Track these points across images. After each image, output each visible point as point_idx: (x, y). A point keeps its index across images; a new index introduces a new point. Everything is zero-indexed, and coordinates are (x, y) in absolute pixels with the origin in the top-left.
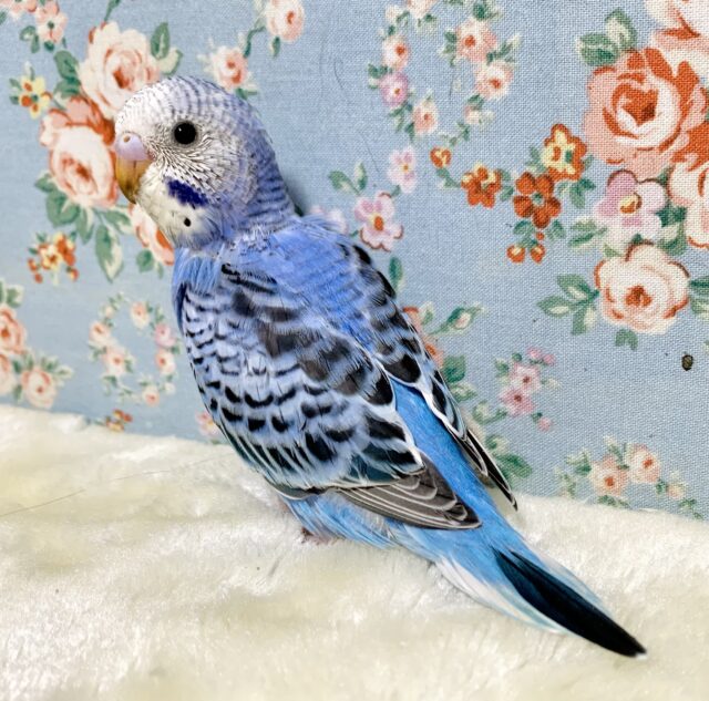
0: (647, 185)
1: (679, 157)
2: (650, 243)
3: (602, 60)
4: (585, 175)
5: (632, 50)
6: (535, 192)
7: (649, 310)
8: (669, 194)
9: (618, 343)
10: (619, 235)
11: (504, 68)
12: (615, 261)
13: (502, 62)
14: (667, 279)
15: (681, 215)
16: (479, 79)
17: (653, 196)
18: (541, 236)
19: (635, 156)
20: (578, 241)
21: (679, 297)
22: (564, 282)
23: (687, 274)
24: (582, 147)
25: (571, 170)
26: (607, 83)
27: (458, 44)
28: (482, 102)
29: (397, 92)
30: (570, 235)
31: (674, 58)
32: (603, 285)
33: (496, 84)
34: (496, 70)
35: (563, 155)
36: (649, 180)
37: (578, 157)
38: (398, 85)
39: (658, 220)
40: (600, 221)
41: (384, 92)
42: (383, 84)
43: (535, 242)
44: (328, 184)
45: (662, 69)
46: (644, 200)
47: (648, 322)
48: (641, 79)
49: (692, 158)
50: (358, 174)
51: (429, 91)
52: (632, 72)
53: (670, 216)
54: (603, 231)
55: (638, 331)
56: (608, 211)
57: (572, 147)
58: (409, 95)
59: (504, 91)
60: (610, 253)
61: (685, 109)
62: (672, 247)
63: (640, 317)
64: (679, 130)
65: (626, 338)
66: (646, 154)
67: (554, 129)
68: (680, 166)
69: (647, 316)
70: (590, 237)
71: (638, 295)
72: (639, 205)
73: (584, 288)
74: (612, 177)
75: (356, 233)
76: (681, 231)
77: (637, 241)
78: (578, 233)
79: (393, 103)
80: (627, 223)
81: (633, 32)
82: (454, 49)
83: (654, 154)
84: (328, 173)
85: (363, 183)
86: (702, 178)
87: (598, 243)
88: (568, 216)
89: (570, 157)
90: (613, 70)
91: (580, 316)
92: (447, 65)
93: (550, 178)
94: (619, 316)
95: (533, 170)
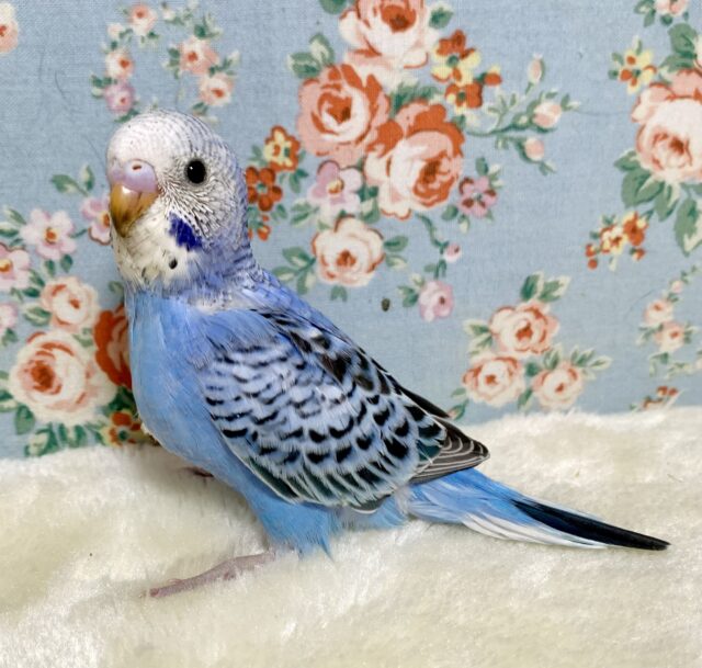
0: (347, 172)
1: (370, 148)
2: (352, 216)
3: (308, 73)
4: (301, 166)
5: (331, 65)
6: (259, 182)
7: (355, 268)
8: (364, 177)
9: (333, 297)
10: (328, 212)
11: (226, 80)
12: (326, 233)
13: (224, 75)
14: (367, 243)
15: (374, 192)
16: (203, 89)
17: (353, 180)
18: (266, 218)
19: (337, 149)
20: (297, 220)
21: (377, 255)
22: (288, 254)
23: (381, 237)
24: (296, 144)
25: (289, 163)
26: (313, 92)
27: (181, 59)
28: (206, 109)
29: (123, 100)
30: (291, 215)
31: (363, 71)
32: (319, 252)
33: (219, 93)
34: (218, 82)
35: (282, 152)
36: (349, 167)
37: (294, 152)
38: (125, 94)
39: (357, 198)
40: (313, 202)
41: (109, 100)
42: (108, 93)
43: (261, 224)
44: (52, 189)
45: (354, 80)
46: (347, 183)
47: (355, 278)
48: (338, 88)
49: (380, 148)
50: (84, 176)
51: (155, 99)
52: (332, 83)
53: (367, 194)
54: (317, 210)
55: (347, 286)
56: (319, 193)
57: (289, 144)
58: (135, 103)
59: (227, 99)
60: (323, 226)
61: (373, 111)
62: (369, 218)
63: (348, 275)
64: (369, 127)
65: (339, 293)
66: (346, 147)
67: (273, 130)
68: (372, 156)
69: (354, 273)
70: (306, 216)
71: (346, 258)
72: (342, 187)
73: (304, 257)
74: (321, 167)
75: (84, 231)
76: (375, 204)
77: (343, 216)
78: (297, 213)
79: (119, 110)
80: (334, 202)
81: (331, 51)
82: (177, 63)
83: (351, 147)
84: (50, 176)
85: (90, 185)
86: (389, 163)
87: (313, 219)
88: (289, 200)
89: (288, 153)
90: (317, 81)
91: (302, 281)
92: (171, 77)
93: (272, 170)
94: (332, 276)
95: (256, 164)
